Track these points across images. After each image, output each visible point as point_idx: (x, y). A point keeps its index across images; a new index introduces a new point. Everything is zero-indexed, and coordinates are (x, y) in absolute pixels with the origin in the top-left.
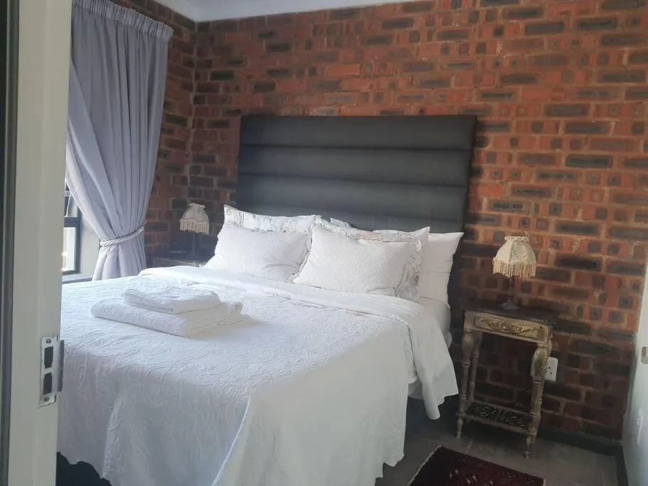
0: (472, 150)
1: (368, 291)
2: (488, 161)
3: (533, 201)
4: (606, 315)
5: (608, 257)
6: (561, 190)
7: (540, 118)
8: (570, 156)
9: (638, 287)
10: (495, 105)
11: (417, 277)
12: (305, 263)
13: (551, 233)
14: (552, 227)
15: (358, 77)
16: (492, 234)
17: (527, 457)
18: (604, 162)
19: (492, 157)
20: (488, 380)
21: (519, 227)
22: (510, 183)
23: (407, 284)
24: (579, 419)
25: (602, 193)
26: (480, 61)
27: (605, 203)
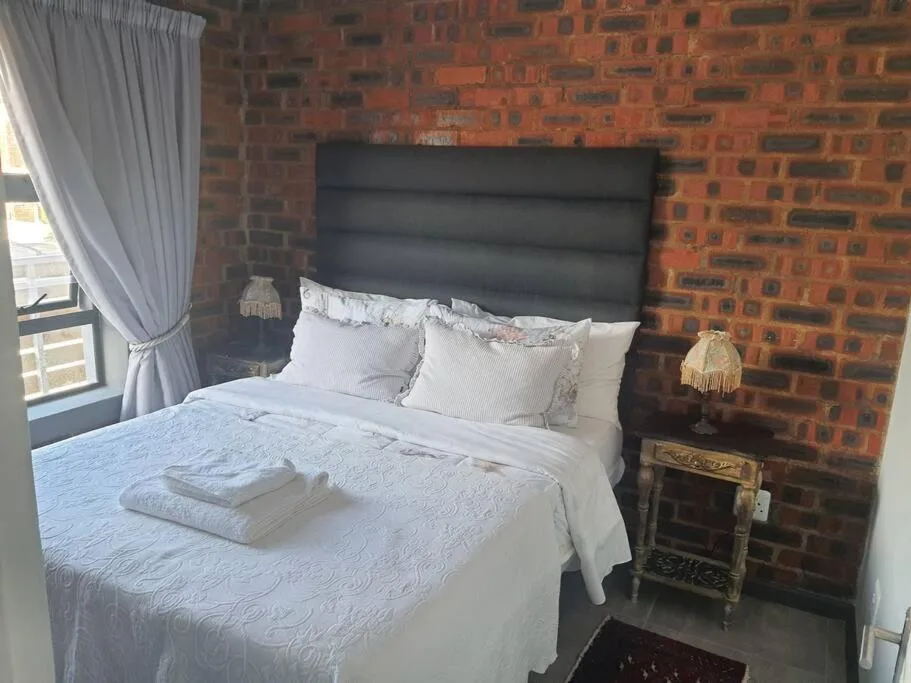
0: (652, 200)
1: (506, 421)
2: (676, 216)
3: (739, 275)
4: (838, 436)
5: (844, 356)
6: (780, 261)
7: (751, 154)
8: (795, 210)
9: (884, 399)
10: (686, 133)
11: (575, 392)
12: (417, 376)
13: (764, 321)
14: (766, 313)
15: (482, 86)
16: (681, 321)
17: (726, 629)
18: (843, 221)
19: (681, 211)
20: (675, 519)
21: (719, 311)
22: (708, 249)
23: (559, 403)
24: (798, 571)
25: (838, 266)
26: (663, 65)
27: (843, 280)
